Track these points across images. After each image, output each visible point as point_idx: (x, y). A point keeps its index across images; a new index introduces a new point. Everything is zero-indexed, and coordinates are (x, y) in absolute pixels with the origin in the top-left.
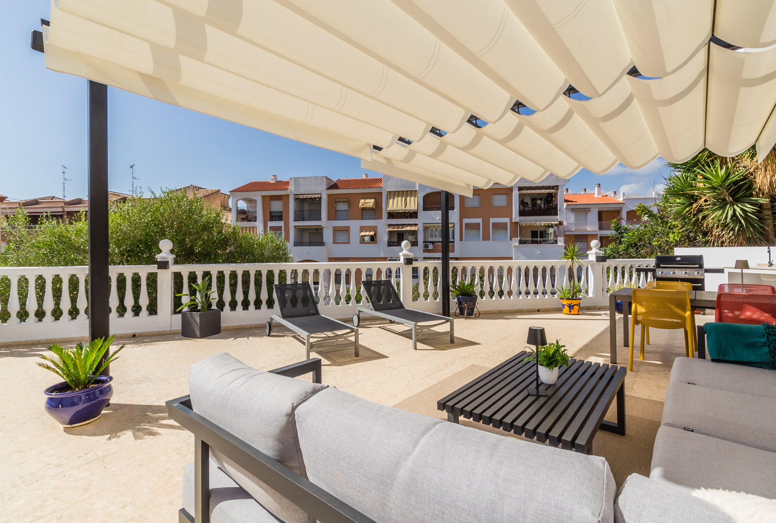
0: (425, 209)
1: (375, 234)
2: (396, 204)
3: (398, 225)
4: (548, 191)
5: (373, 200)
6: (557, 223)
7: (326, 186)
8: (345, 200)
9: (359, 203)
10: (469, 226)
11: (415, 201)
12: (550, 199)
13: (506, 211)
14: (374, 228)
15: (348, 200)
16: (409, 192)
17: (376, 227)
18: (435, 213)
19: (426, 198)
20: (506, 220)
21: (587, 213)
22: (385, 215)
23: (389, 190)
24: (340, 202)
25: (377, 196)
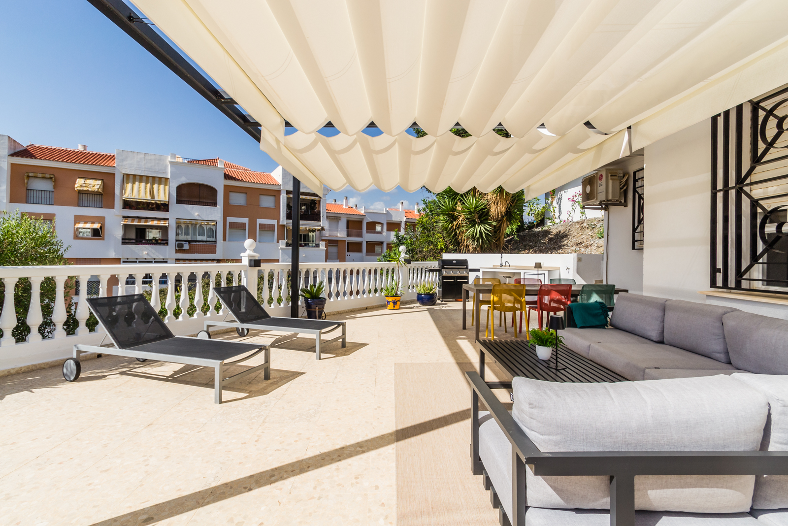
0: (179, 201)
1: (101, 227)
2: (137, 192)
3: (138, 217)
4: (313, 198)
5: (99, 182)
6: (320, 228)
7: (9, 151)
8: (48, 176)
9: (75, 184)
10: (233, 226)
11: (165, 190)
12: (313, 205)
13: (274, 213)
14: (101, 220)
15: (52, 176)
16: (157, 179)
17: (103, 218)
18: (193, 207)
19: (181, 189)
20: (274, 222)
21: (338, 221)
22: (118, 203)
23: (127, 173)
24: (37, 177)
25: (108, 179)
